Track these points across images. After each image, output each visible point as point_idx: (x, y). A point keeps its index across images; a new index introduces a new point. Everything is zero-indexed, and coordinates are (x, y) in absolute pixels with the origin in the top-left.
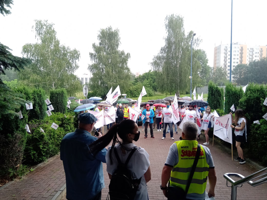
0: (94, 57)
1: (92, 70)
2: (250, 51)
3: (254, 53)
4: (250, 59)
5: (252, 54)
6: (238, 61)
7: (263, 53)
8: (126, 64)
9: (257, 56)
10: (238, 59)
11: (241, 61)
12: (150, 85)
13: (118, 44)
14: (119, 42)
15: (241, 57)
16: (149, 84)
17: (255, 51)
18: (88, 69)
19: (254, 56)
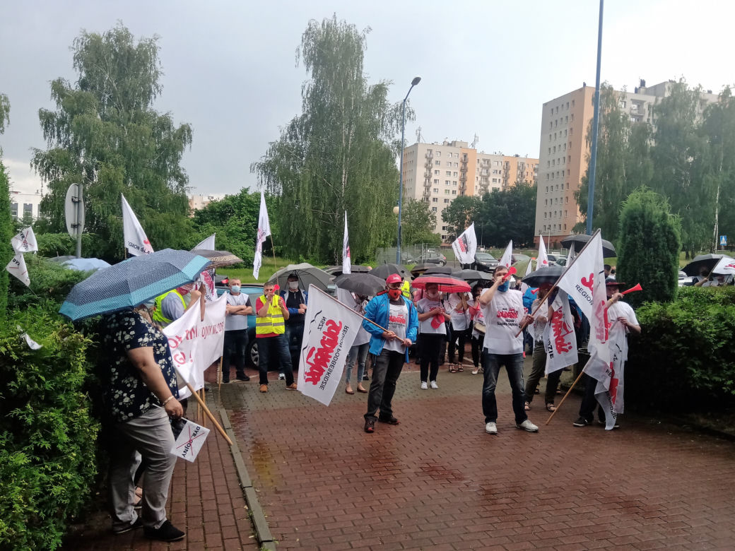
0: (56, 128)
1: (47, 170)
2: (481, 166)
3: (491, 171)
4: (481, 184)
5: (486, 174)
6: (456, 188)
7: (510, 172)
8: (176, 159)
9: (498, 181)
10: (455, 183)
11: (463, 190)
12: (245, 235)
13: (150, 91)
14: (153, 87)
15: (463, 180)
16: (244, 231)
17: (494, 166)
18: (32, 166)
19: (490, 179)
